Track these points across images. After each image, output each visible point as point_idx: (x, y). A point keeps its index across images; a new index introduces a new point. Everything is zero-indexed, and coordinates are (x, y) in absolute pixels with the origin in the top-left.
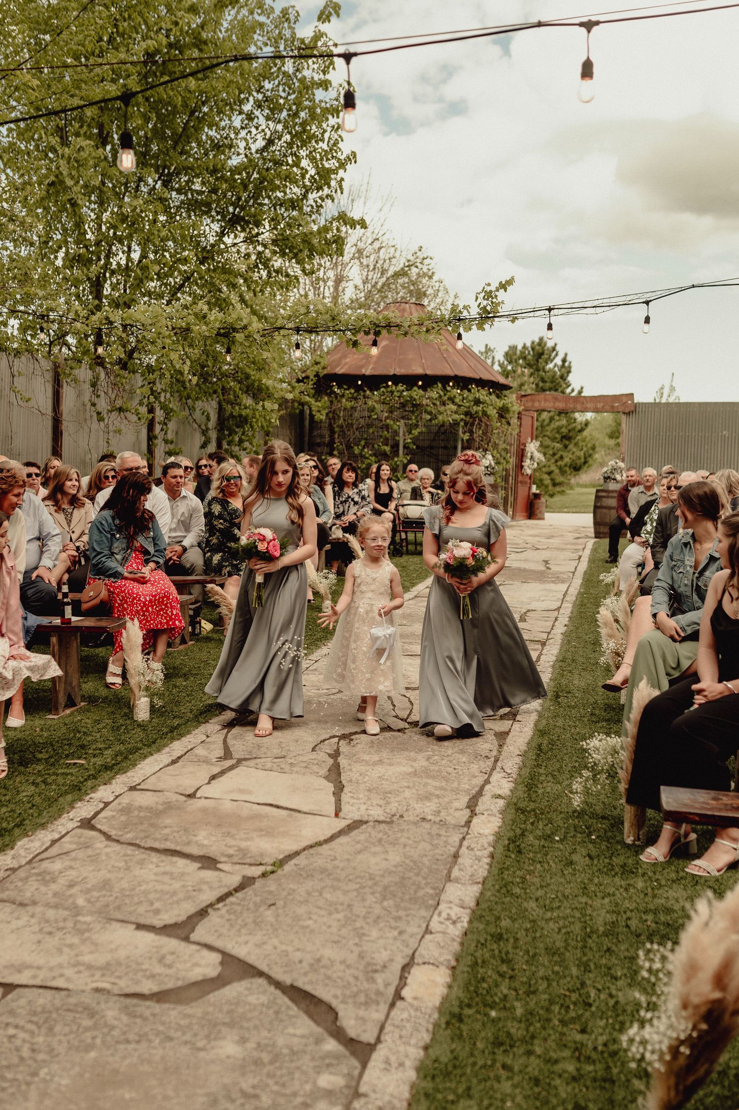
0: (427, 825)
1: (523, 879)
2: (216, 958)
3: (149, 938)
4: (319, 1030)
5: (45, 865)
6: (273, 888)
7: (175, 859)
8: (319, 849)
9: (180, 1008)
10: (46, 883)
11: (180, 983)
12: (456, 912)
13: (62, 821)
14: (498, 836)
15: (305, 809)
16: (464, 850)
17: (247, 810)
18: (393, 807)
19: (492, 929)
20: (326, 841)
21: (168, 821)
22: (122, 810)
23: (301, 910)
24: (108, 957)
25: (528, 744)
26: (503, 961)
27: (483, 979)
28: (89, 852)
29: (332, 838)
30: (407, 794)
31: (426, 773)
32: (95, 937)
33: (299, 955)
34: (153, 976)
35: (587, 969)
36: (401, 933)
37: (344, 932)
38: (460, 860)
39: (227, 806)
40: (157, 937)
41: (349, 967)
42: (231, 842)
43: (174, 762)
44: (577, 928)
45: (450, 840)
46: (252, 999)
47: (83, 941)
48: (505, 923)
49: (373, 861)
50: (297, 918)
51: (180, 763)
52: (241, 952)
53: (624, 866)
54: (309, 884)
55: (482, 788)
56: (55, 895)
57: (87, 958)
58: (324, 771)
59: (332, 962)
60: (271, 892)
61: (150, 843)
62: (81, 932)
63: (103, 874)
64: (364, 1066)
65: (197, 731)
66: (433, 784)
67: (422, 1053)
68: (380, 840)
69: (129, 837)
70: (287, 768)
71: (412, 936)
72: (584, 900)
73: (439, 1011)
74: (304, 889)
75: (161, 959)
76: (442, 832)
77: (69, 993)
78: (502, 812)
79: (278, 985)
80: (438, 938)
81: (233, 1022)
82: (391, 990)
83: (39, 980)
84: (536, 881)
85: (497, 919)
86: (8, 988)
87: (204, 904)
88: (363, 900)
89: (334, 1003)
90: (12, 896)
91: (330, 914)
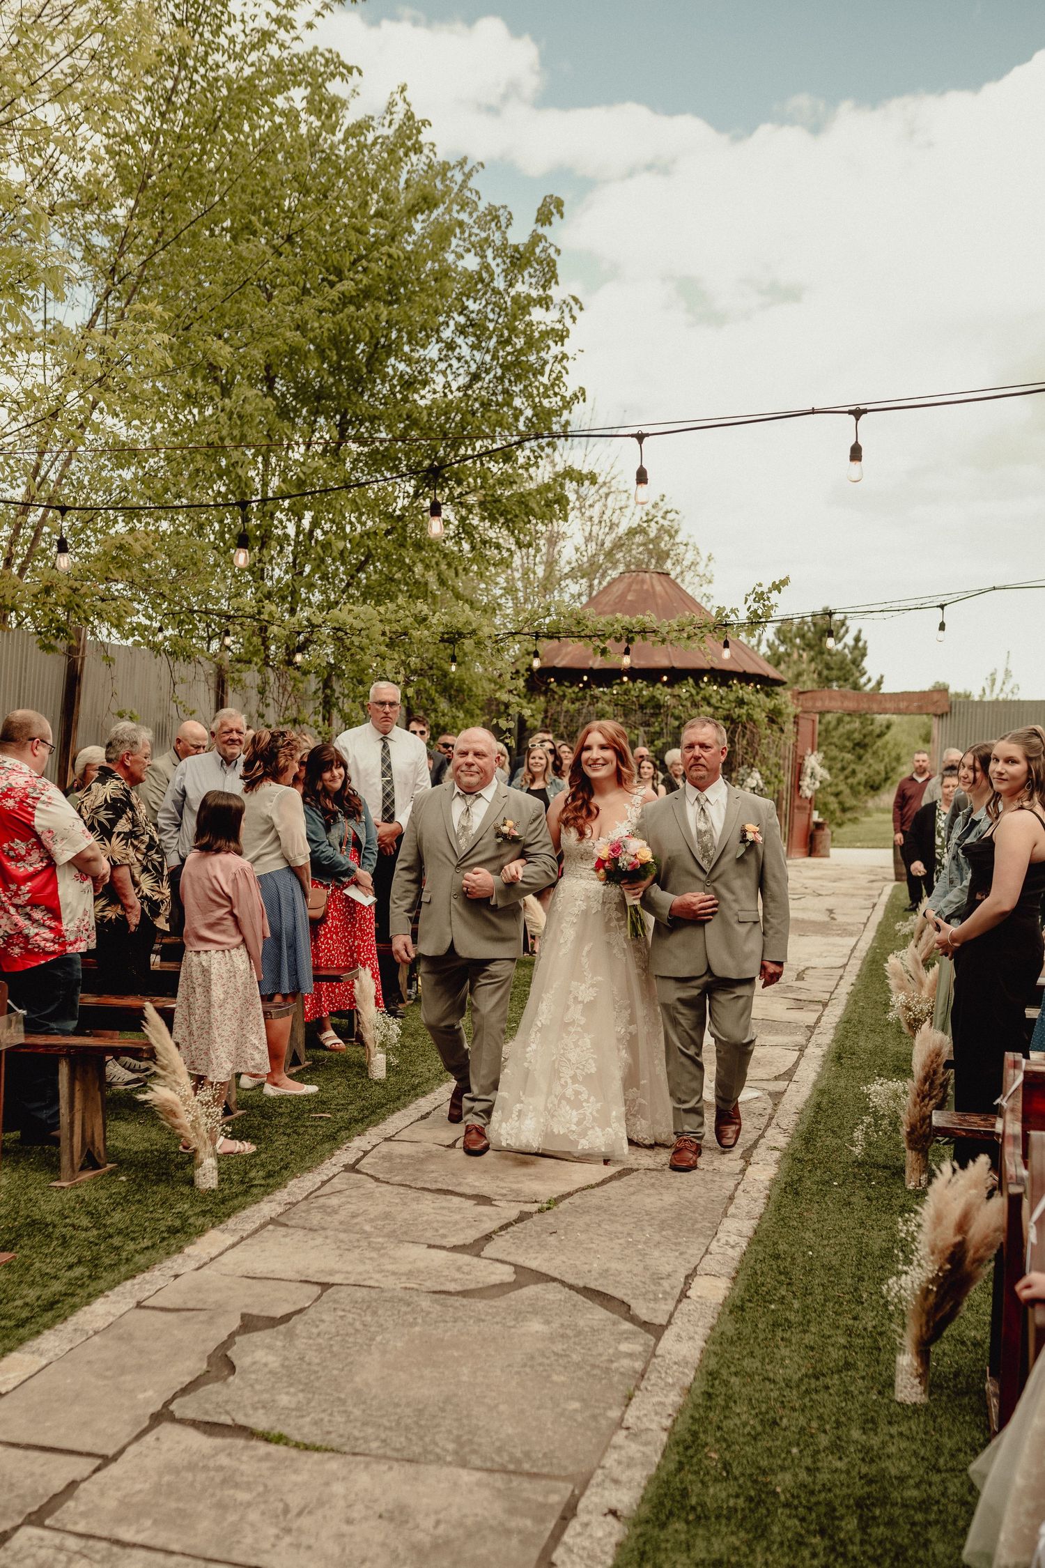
1: (801, 1215)
2: (512, 1269)
3: (443, 1253)
4: (615, 1316)
5: (322, 1200)
6: (551, 1220)
7: (449, 1197)
8: (593, 1191)
9: (485, 1302)
10: (329, 1214)
11: (480, 1285)
12: (733, 1239)
13: (324, 1166)
14: (774, 1182)
16: (739, 1192)
19: (770, 1251)
20: (598, 1185)
21: (433, 1167)
22: (383, 1157)
23: (582, 1237)
24: (409, 1267)
25: (806, 1102)
26: (781, 1273)
27: (763, 1285)
28: (362, 1191)
29: (604, 1182)
32: (391, 1253)
33: (587, 1267)
34: (455, 1280)
36: (681, 1254)
37: (626, 1252)
38: (737, 1200)
40: (450, 1254)
41: (636, 1275)
42: (502, 1184)
43: (423, 1118)
44: (854, 1251)
45: (725, 1185)
46: (550, 1297)
47: (383, 1256)
48: (782, 1247)
49: (648, 1200)
50: (580, 1243)
51: (430, 1118)
52: (533, 1264)
54: (587, 1218)
55: (756, 1142)
56: (341, 1223)
57: (390, 1267)
59: (620, 1273)
60: (550, 1224)
61: (420, 1185)
62: (374, 1249)
63: (381, 1208)
64: (658, 1339)
65: (440, 1089)
68: (653, 1185)
69: (397, 1179)
71: (693, 1255)
72: (861, 1231)
73: (723, 1305)
74: (581, 1222)
75: (459, 1269)
76: (717, 1179)
77: (382, 1290)
78: (777, 1162)
79: (571, 1287)
80: (719, 1257)
81: (536, 1310)
82: (677, 1292)
83: (351, 1281)
84: (815, 1217)
85: (775, 1244)
86: (326, 1286)
87: (487, 1232)
88: (643, 1230)
89: (626, 1299)
90: (301, 1222)
91: (611, 1240)
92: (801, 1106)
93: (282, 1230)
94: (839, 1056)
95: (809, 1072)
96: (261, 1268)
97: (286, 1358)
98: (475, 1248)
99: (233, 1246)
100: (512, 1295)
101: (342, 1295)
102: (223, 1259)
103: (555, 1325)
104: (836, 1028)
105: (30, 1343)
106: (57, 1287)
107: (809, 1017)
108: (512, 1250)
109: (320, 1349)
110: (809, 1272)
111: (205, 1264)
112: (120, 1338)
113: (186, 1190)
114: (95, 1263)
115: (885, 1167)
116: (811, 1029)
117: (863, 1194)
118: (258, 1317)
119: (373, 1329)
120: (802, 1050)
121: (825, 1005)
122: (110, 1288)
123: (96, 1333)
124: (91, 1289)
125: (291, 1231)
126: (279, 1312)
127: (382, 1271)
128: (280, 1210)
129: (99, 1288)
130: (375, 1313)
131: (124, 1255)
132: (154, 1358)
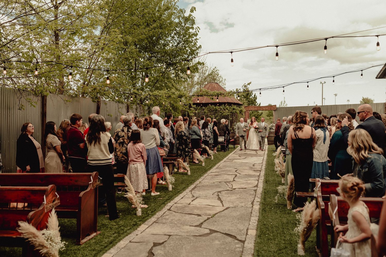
0: (243, 208)
1: (267, 215)
2: (209, 230)
3: (193, 227)
4: (233, 239)
5: (164, 217)
6: (214, 219)
7: (192, 215)
8: (222, 212)
10: (167, 220)
11: (203, 234)
12: (254, 221)
13: (163, 209)
14: (260, 209)
15: (216, 205)
16: (253, 211)
17: (203, 206)
18: (235, 204)
19: (263, 223)
20: (223, 211)
21: (187, 209)
22: (175, 207)
23: (222, 222)
24: (187, 230)
25: (262, 192)
26: (266, 228)
27: (263, 231)
28: (173, 215)
29: (224, 210)
30: (237, 202)
31: (240, 198)
32: (182, 228)
33: (225, 229)
34: (197, 233)
35: (283, 229)
36: (244, 225)
37: (232, 225)
38: (253, 213)
39: (198, 206)
40: (195, 227)
41: (236, 230)
42: (202, 212)
44: (280, 223)
45: (249, 210)
46: (218, 235)
47: (180, 228)
48: (265, 223)
49: (234, 214)
50: (222, 224)
51: (183, 198)
52: (213, 229)
53: (288, 213)
55: (254, 201)
56: (170, 222)
57: (183, 231)
58: (217, 199)
59: (232, 230)
61: (184, 213)
62: (178, 227)
63: (178, 218)
64: (244, 244)
66: (242, 200)
67: (254, 242)
68: (234, 211)
69: (179, 211)
70: (208, 198)
71: (247, 225)
72: (281, 218)
73: (256, 236)
74: (221, 219)
75: (197, 230)
76: (247, 208)
77: (182, 236)
78: (259, 205)
79: (223, 233)
80: (252, 225)
81: (216, 239)
82: (245, 233)
83: (175, 234)
84: (270, 216)
85: (263, 222)
86: (170, 236)
87: (202, 222)
88: (234, 220)
89: (235, 235)
90: (161, 222)
91: (228, 223)
92: (261, 192)
93: (157, 224)
94: (266, 182)
95: (261, 185)
96: (155, 232)
97: (165, 252)
98: (200, 225)
99: (148, 228)
100: (211, 235)
101: (174, 237)
102: (146, 231)
103: (221, 242)
104: (264, 176)
105: (108, 251)
106: (111, 238)
107: (258, 174)
108: (208, 225)
109: (172, 250)
110: (272, 228)
111: (142, 232)
112: (128, 249)
113: (135, 216)
114: (119, 233)
115: (282, 205)
116: (259, 176)
117: (279, 211)
118: (157, 243)
119: (182, 244)
120: (258, 181)
121: (260, 171)
122: (123, 238)
123: (122, 248)
124: (119, 239)
125: (159, 224)
126: (161, 242)
127: (181, 232)
128: (156, 219)
129: (121, 238)
130: (182, 241)
131: (125, 231)
132: (136, 253)
